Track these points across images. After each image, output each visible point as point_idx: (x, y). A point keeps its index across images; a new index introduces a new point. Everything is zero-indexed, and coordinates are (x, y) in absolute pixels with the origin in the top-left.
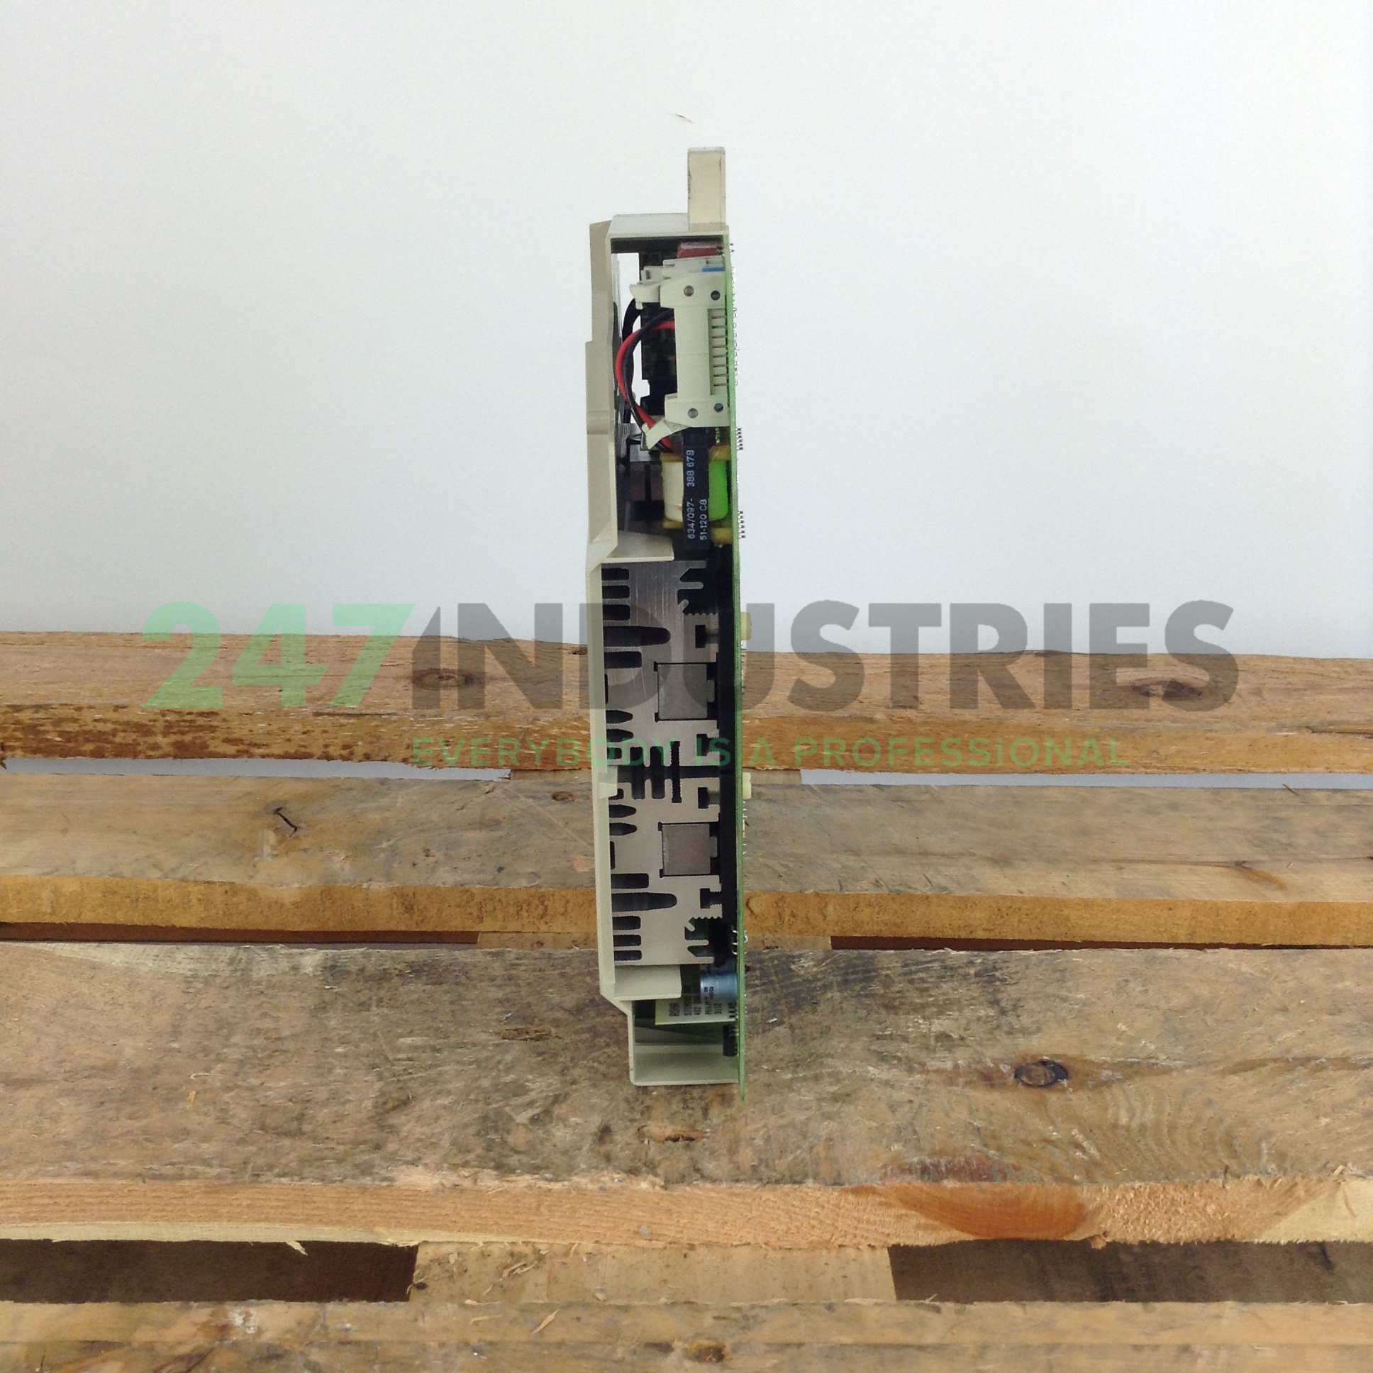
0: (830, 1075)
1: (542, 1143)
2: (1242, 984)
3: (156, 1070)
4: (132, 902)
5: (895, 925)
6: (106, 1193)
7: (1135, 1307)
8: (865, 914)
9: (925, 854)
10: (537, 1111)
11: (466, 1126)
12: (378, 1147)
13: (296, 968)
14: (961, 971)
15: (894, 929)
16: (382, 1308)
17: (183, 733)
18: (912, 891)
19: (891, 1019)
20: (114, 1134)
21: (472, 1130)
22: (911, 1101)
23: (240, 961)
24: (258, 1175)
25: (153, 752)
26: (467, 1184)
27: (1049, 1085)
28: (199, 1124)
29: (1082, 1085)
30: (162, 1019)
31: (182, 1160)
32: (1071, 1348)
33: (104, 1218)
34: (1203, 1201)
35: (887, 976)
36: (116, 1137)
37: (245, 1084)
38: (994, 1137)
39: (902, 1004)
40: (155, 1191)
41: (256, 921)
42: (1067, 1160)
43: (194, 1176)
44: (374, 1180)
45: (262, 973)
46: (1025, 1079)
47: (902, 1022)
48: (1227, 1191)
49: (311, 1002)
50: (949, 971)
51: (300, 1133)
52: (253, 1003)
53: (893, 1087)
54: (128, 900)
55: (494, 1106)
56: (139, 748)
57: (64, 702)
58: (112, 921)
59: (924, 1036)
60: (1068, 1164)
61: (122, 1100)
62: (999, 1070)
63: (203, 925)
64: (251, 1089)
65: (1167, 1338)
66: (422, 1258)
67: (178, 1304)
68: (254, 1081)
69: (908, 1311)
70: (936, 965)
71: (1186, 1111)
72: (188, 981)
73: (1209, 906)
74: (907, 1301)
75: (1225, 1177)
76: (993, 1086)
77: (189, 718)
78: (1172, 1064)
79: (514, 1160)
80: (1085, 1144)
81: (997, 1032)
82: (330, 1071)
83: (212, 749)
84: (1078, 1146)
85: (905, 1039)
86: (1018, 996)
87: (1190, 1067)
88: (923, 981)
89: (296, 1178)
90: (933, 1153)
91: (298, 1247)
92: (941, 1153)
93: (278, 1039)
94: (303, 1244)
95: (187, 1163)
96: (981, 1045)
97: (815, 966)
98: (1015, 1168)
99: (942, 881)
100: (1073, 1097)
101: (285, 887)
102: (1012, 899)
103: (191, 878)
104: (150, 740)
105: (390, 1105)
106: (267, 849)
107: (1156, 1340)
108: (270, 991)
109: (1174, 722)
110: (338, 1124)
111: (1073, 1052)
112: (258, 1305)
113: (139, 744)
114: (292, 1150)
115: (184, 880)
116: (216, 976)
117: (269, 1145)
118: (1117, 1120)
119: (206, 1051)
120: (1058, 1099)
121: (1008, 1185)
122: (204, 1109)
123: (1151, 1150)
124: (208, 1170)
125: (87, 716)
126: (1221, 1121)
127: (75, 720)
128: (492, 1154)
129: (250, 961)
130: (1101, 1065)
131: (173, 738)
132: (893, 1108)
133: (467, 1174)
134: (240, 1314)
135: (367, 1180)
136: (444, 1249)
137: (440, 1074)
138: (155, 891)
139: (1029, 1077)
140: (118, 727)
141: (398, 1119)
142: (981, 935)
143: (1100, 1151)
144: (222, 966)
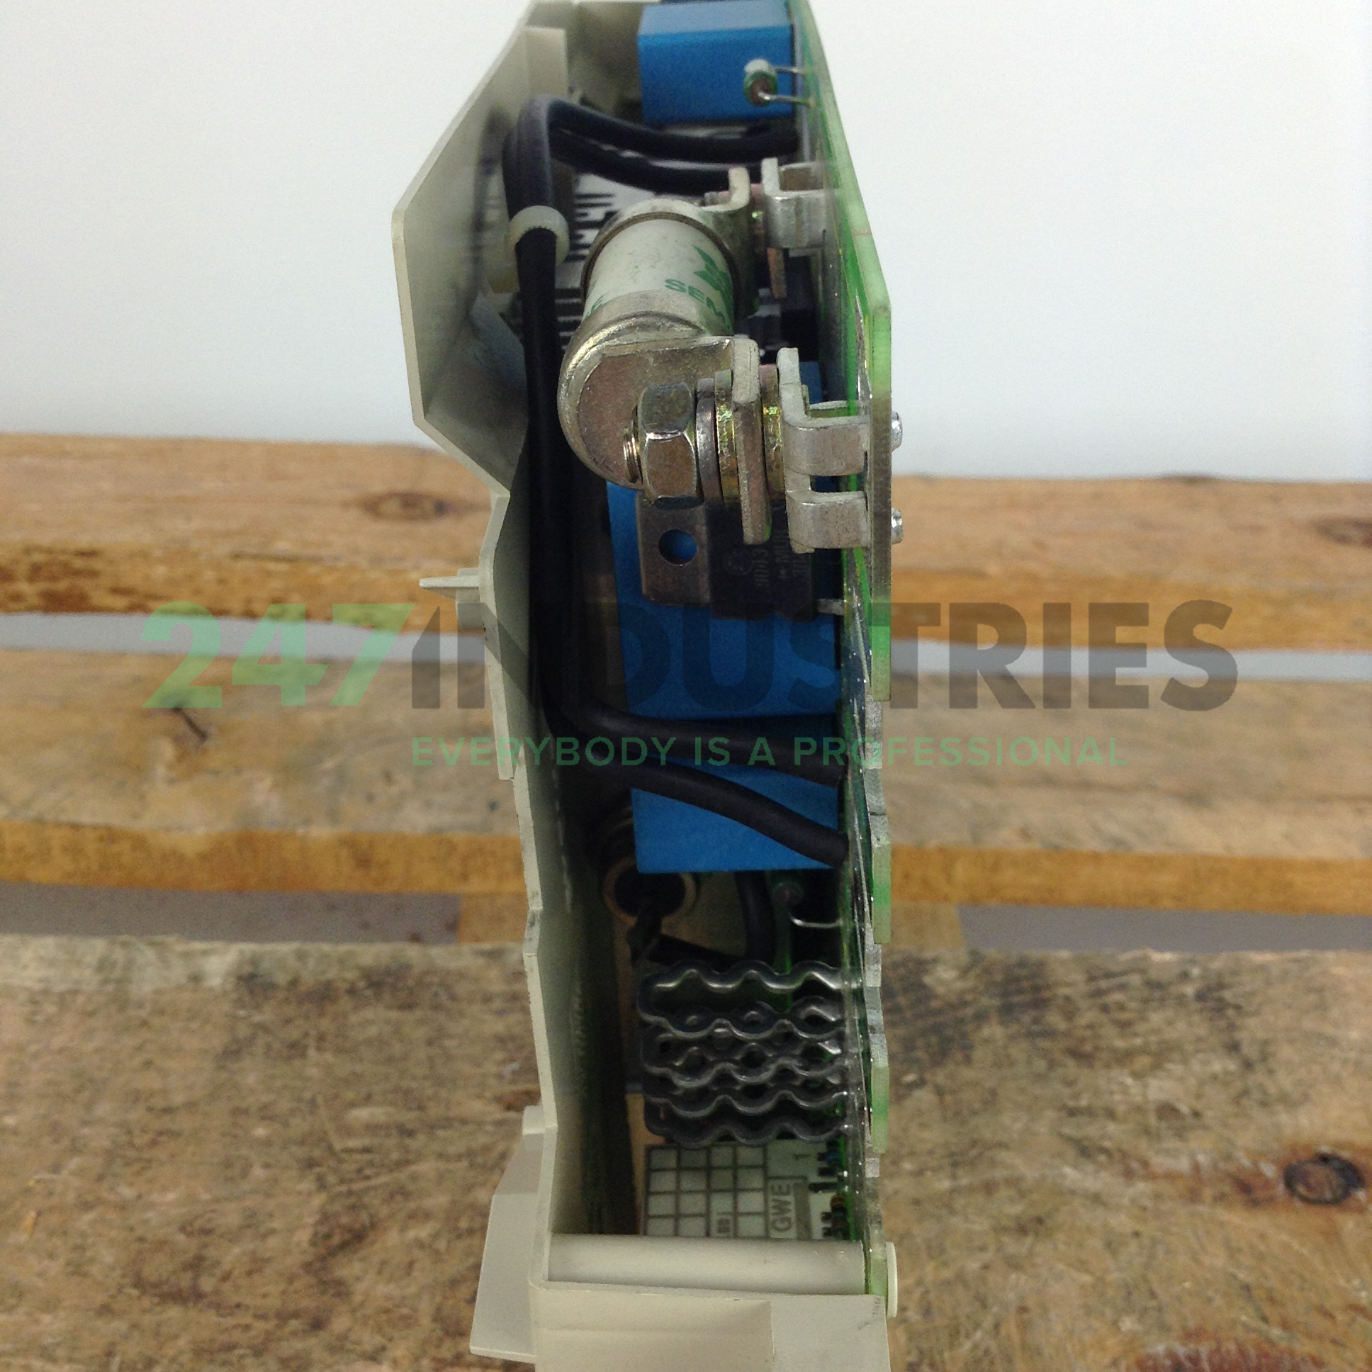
0: (1007, 1182)
8: (1007, 876)
9: (1085, 785)
12: (317, 1324)
13: (196, 979)
17: (53, 578)
18: (1074, 846)
19: (1083, 1077)
23: (115, 963)
27: (1334, 1201)
28: (39, 1275)
35: (1066, 998)
37: (112, 1197)
38: (1273, 1302)
39: (1097, 1049)
45: (147, 988)
46: (1301, 1189)
47: (1102, 1082)
49: (218, 1041)
50: (1155, 990)
51: (198, 1296)
52: (129, 1042)
53: (1105, 1205)
59: (1139, 1109)
62: (1261, 1173)
64: (122, 1207)
68: (127, 1192)
70: (1135, 978)
76: (1254, 1203)
77: (63, 558)
81: (1245, 1103)
82: (245, 1173)
83: (93, 599)
85: (1111, 1115)
86: (1265, 1035)
88: (1121, 1007)
90: (1186, 1335)
93: (168, 1110)
95: (16, 1353)
96: (1226, 1126)
97: (959, 978)
101: (184, 832)
103: (50, 817)
104: (11, 588)
105: (336, 1240)
106: (161, 770)
108: (156, 1021)
110: (257, 1278)
115: (39, 821)
116: (77, 992)
117: (148, 1320)
119: (55, 1130)
120: (1357, 1225)
122: (49, 1246)
129: (129, 965)
131: (42, 586)
137: (414, 1178)
139: (1307, 1186)
141: (347, 1269)
144: (88, 973)
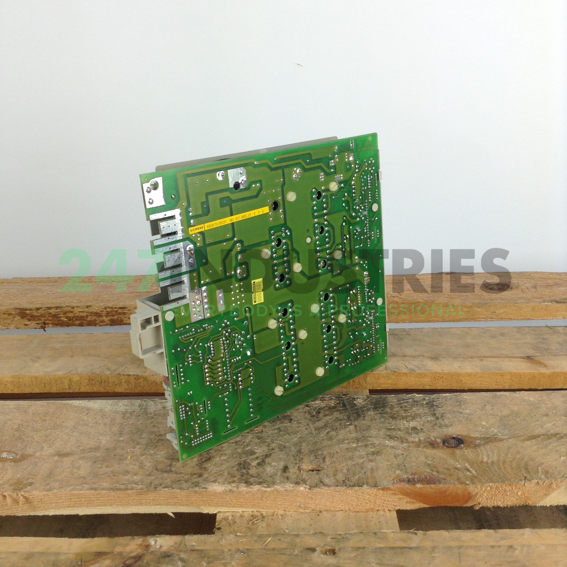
0: (371, 444)
1: (262, 473)
2: (530, 405)
3: (115, 449)
4: (100, 383)
5: (394, 384)
6: (100, 496)
7: (491, 531)
8: (382, 381)
9: (405, 356)
10: (259, 461)
11: (232, 467)
12: (200, 475)
13: (164, 407)
14: (420, 402)
15: (394, 386)
16: (206, 537)
17: (113, 316)
18: (400, 371)
19: (393, 422)
20: (101, 473)
21: (235, 468)
22: (403, 454)
23: (143, 405)
24: (156, 488)
25: (102, 323)
26: (235, 489)
27: (455, 447)
28: (133, 469)
29: (469, 446)
30: (115, 429)
31: (127, 483)
32: (467, 547)
33: (99, 506)
34: (517, 490)
35: (391, 405)
36: (102, 475)
37: (148, 453)
38: (435, 467)
39: (398, 416)
40: (118, 495)
41: (147, 389)
42: (464, 475)
43: (132, 489)
44: (200, 488)
45: (152, 410)
46: (446, 444)
47: (398, 423)
48: (526, 486)
50: (415, 403)
51: (171, 471)
52: (149, 421)
53: (395, 449)
54: (98, 383)
55: (243, 459)
56: (97, 322)
57: (67, 305)
58: (92, 391)
59: (407, 428)
60: (464, 477)
61: (103, 461)
62: (436, 441)
63: (126, 391)
64: (151, 455)
65: (504, 543)
66: (218, 518)
67: (130, 537)
68: (152, 452)
69: (404, 534)
70: (411, 400)
71: (509, 455)
72: (124, 414)
73: (517, 374)
74: (403, 531)
75: (525, 481)
76: (434, 447)
77: (115, 310)
78: (504, 437)
79: (252, 480)
80: (470, 469)
81: (435, 427)
83: (125, 322)
84: (468, 470)
85: (399, 430)
86: (443, 412)
87: (510, 438)
88: (406, 406)
89: (170, 488)
90: (412, 474)
91: (171, 515)
92: (415, 474)
93: (160, 435)
94: (173, 513)
95: (129, 484)
96: (429, 432)
97: (363, 402)
98: (444, 479)
99: (411, 366)
100: (465, 451)
101: (157, 376)
102: (440, 373)
103: (121, 373)
104: (101, 319)
105: (204, 460)
107: (499, 544)
108: (155, 417)
109: (501, 300)
110: (185, 468)
111: (465, 434)
112: (159, 537)
113: (97, 321)
114: (168, 478)
115: (119, 374)
116: (134, 412)
117: (160, 476)
118: (483, 459)
119: (133, 440)
120: (460, 452)
121: (441, 486)
122: (134, 463)
123: (496, 471)
124: (137, 486)
125: (76, 310)
126: (523, 459)
127: (72, 312)
128: (244, 478)
129: (147, 405)
130: (476, 439)
131: (110, 318)
132: (396, 457)
133: (234, 486)
134: (153, 540)
135: (197, 489)
136: (227, 514)
138: (108, 379)
139: (448, 444)
140: (88, 314)
141: (207, 465)
142: (427, 387)
143: (476, 472)
144: (136, 407)
